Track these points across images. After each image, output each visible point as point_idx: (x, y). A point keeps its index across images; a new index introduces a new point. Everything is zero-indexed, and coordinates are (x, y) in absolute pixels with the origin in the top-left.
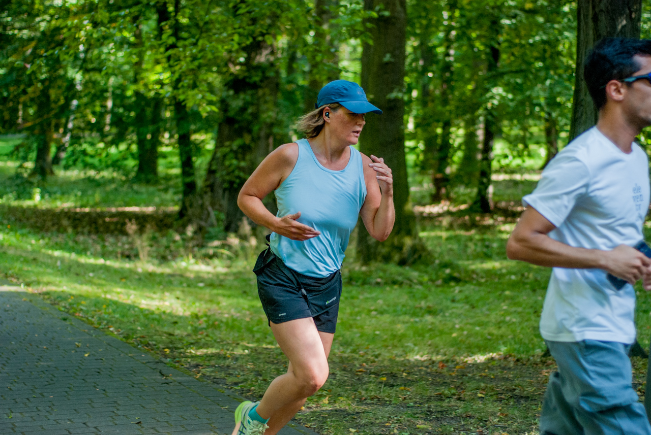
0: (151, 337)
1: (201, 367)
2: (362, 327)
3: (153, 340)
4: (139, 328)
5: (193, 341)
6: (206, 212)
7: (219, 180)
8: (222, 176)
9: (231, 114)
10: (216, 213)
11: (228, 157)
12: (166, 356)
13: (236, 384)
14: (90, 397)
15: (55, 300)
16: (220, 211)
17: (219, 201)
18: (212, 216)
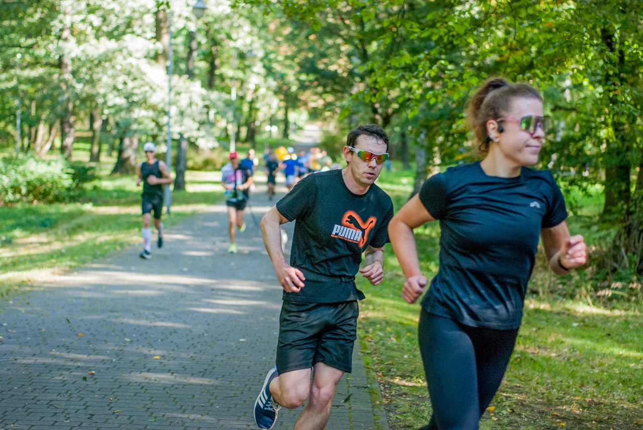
16: (634, 253)
17: (634, 243)
18: (626, 258)
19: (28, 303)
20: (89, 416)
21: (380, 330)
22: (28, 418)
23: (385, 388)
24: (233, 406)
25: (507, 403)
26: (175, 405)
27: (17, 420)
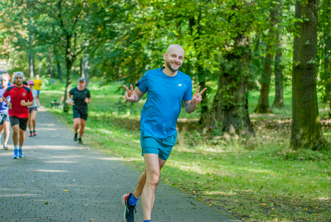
0: (186, 184)
1: (211, 201)
2: (293, 182)
3: (187, 186)
4: (180, 180)
5: (207, 187)
6: (213, 122)
7: (220, 105)
8: (221, 103)
9: (226, 71)
10: (218, 122)
11: (224, 94)
12: (194, 195)
13: (230, 210)
14: (156, 214)
15: (138, 165)
18: (216, 123)
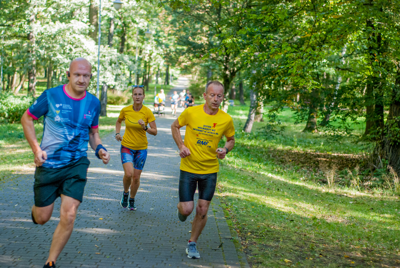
7: (388, 140)
8: (389, 137)
10: (384, 160)
16: (386, 159)
17: (386, 153)
18: (381, 162)
19: (17, 185)
20: (64, 254)
21: (235, 204)
22: (27, 255)
23: (242, 239)
24: (152, 249)
25: (317, 249)
26: (116, 248)
27: (21, 256)
